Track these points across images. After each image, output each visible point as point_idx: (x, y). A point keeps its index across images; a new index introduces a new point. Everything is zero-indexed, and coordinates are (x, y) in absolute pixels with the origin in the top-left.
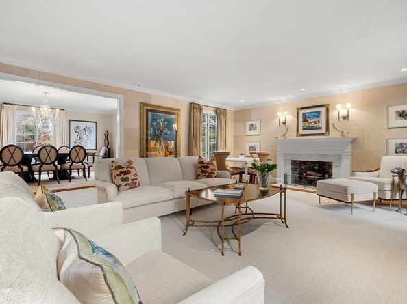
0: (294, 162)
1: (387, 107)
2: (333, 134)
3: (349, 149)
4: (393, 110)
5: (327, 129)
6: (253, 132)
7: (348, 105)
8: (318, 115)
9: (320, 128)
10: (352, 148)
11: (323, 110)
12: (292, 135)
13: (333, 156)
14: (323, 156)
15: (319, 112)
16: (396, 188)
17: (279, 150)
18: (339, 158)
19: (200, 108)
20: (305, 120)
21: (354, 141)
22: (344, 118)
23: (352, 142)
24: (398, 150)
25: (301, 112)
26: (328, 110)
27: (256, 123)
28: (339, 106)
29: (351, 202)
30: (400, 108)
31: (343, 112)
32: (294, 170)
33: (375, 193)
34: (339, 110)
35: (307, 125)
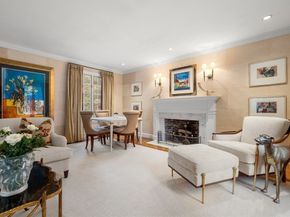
0: (168, 121)
1: (249, 65)
2: (200, 94)
3: (214, 108)
4: (255, 68)
5: (195, 89)
6: (136, 93)
7: (213, 64)
8: (186, 75)
9: (188, 88)
10: (217, 107)
11: (191, 70)
12: (166, 95)
13: (200, 115)
14: (191, 114)
15: (187, 73)
16: (261, 161)
17: (155, 109)
18: (205, 117)
19: (79, 68)
20: (176, 81)
21: (218, 100)
22: (209, 78)
23: (217, 101)
24: (260, 110)
25: (173, 73)
26: (195, 70)
27: (139, 85)
28: (204, 66)
29: (202, 186)
30: (261, 66)
31: (208, 73)
32: (168, 128)
33: (234, 169)
34: (204, 70)
35: (178, 85)
